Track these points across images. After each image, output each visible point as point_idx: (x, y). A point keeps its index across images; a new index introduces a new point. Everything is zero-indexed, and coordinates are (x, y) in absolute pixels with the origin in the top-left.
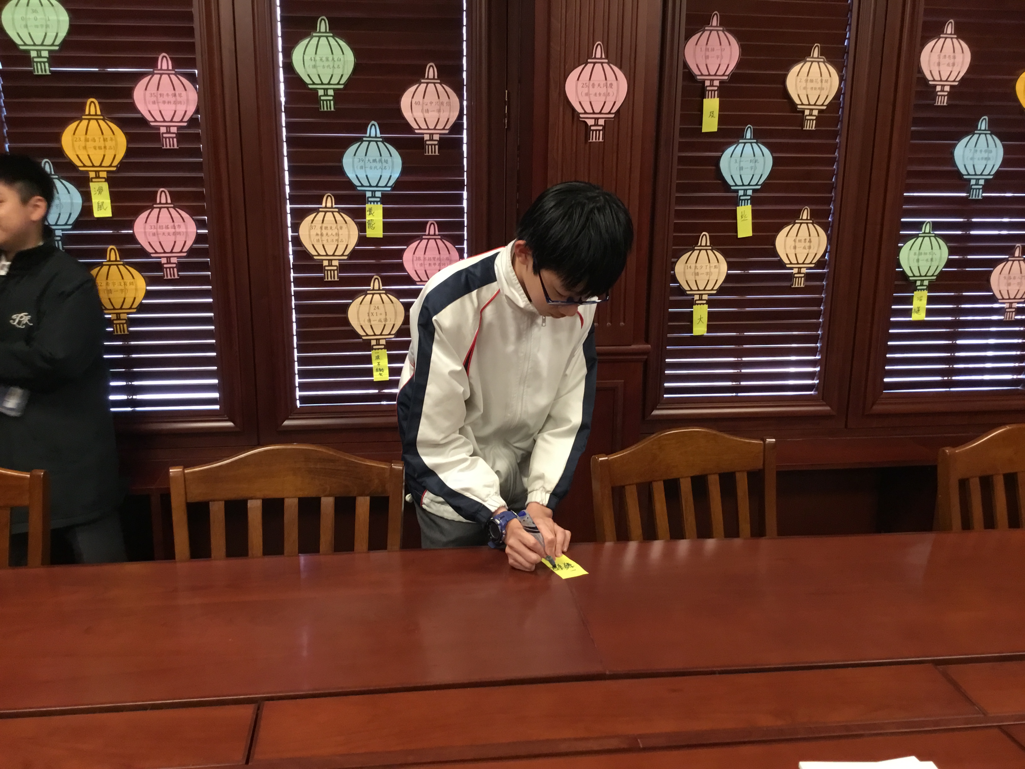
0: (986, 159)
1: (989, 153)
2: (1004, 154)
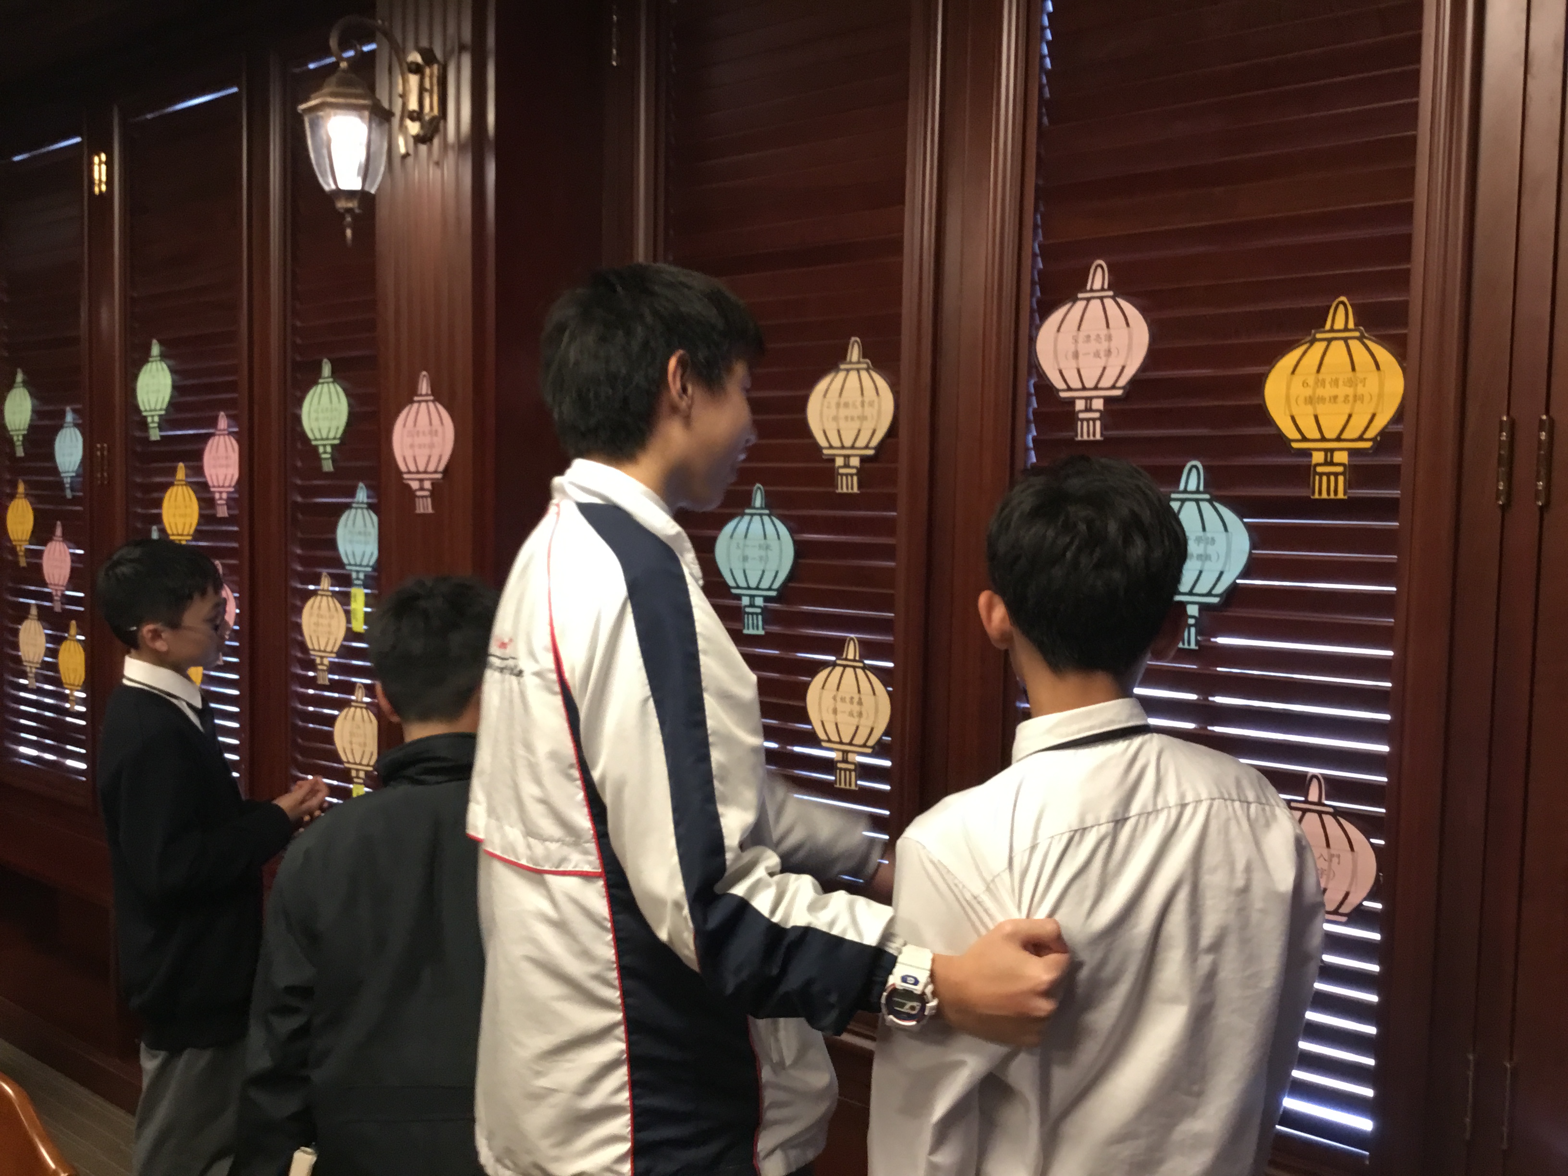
0: (1199, 557)
1: (1207, 543)
2: (1254, 546)
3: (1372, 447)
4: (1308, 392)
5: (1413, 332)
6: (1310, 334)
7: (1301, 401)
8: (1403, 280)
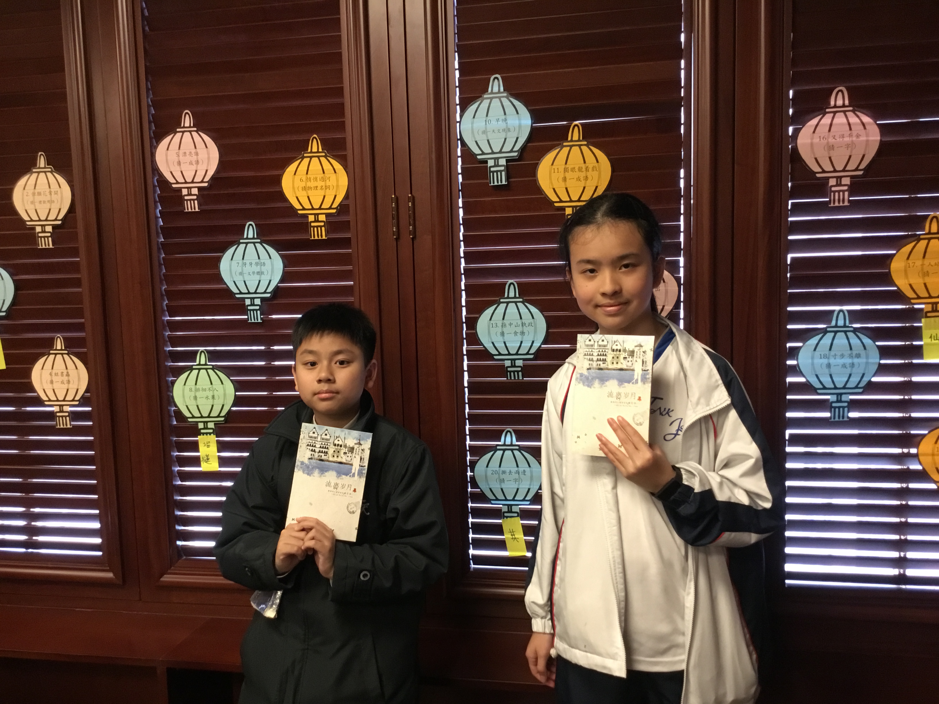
0: (258, 273)
1: (262, 266)
2: (285, 266)
3: (336, 212)
4: (303, 184)
5: (349, 153)
6: (301, 155)
7: (300, 189)
8: (341, 126)
